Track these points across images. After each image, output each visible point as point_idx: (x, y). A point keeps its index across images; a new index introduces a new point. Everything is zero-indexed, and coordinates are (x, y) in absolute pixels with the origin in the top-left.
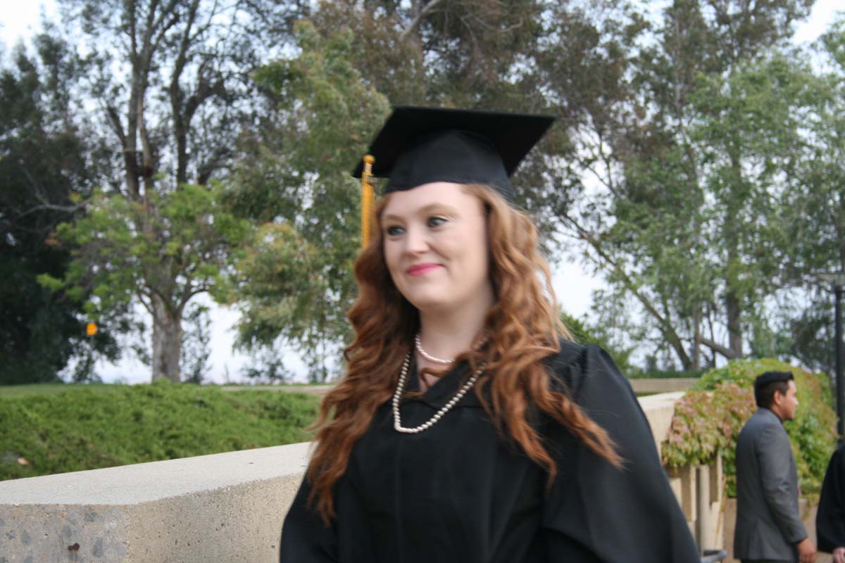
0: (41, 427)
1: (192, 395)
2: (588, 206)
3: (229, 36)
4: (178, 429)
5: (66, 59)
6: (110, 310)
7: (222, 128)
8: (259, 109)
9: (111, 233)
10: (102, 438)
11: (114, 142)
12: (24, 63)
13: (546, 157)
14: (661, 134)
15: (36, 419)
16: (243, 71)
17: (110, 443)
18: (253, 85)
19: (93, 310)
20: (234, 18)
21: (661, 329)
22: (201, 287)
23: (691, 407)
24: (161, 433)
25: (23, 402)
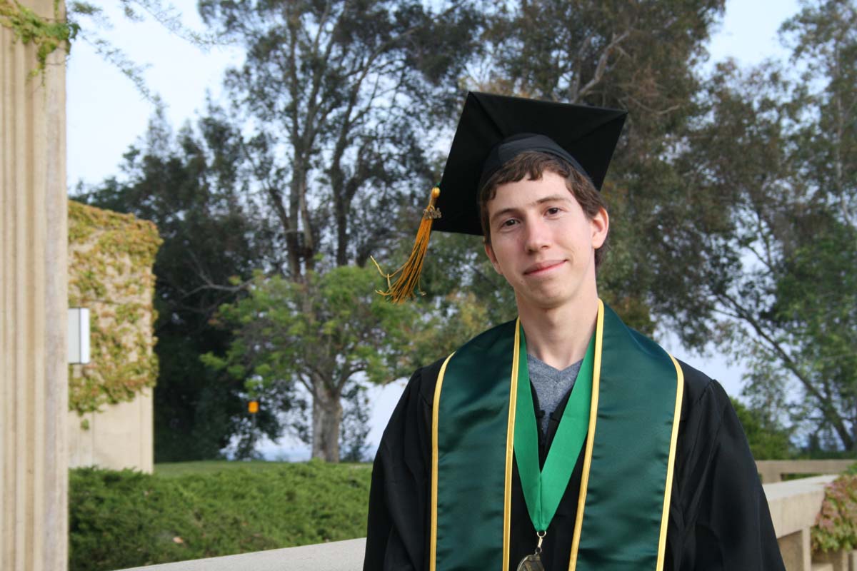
0: (196, 506)
1: (344, 475)
2: (746, 285)
3: (388, 118)
4: (330, 509)
5: (231, 141)
6: (272, 389)
7: (382, 209)
8: (418, 190)
9: (272, 312)
10: (255, 517)
11: (276, 224)
12: (190, 146)
13: (704, 236)
14: (822, 213)
15: (192, 499)
16: (402, 152)
17: (263, 522)
18: (411, 166)
19: (255, 388)
20: (394, 100)
21: (822, 409)
22: (360, 366)
23: (841, 491)
24: (314, 512)
25: (180, 481)
